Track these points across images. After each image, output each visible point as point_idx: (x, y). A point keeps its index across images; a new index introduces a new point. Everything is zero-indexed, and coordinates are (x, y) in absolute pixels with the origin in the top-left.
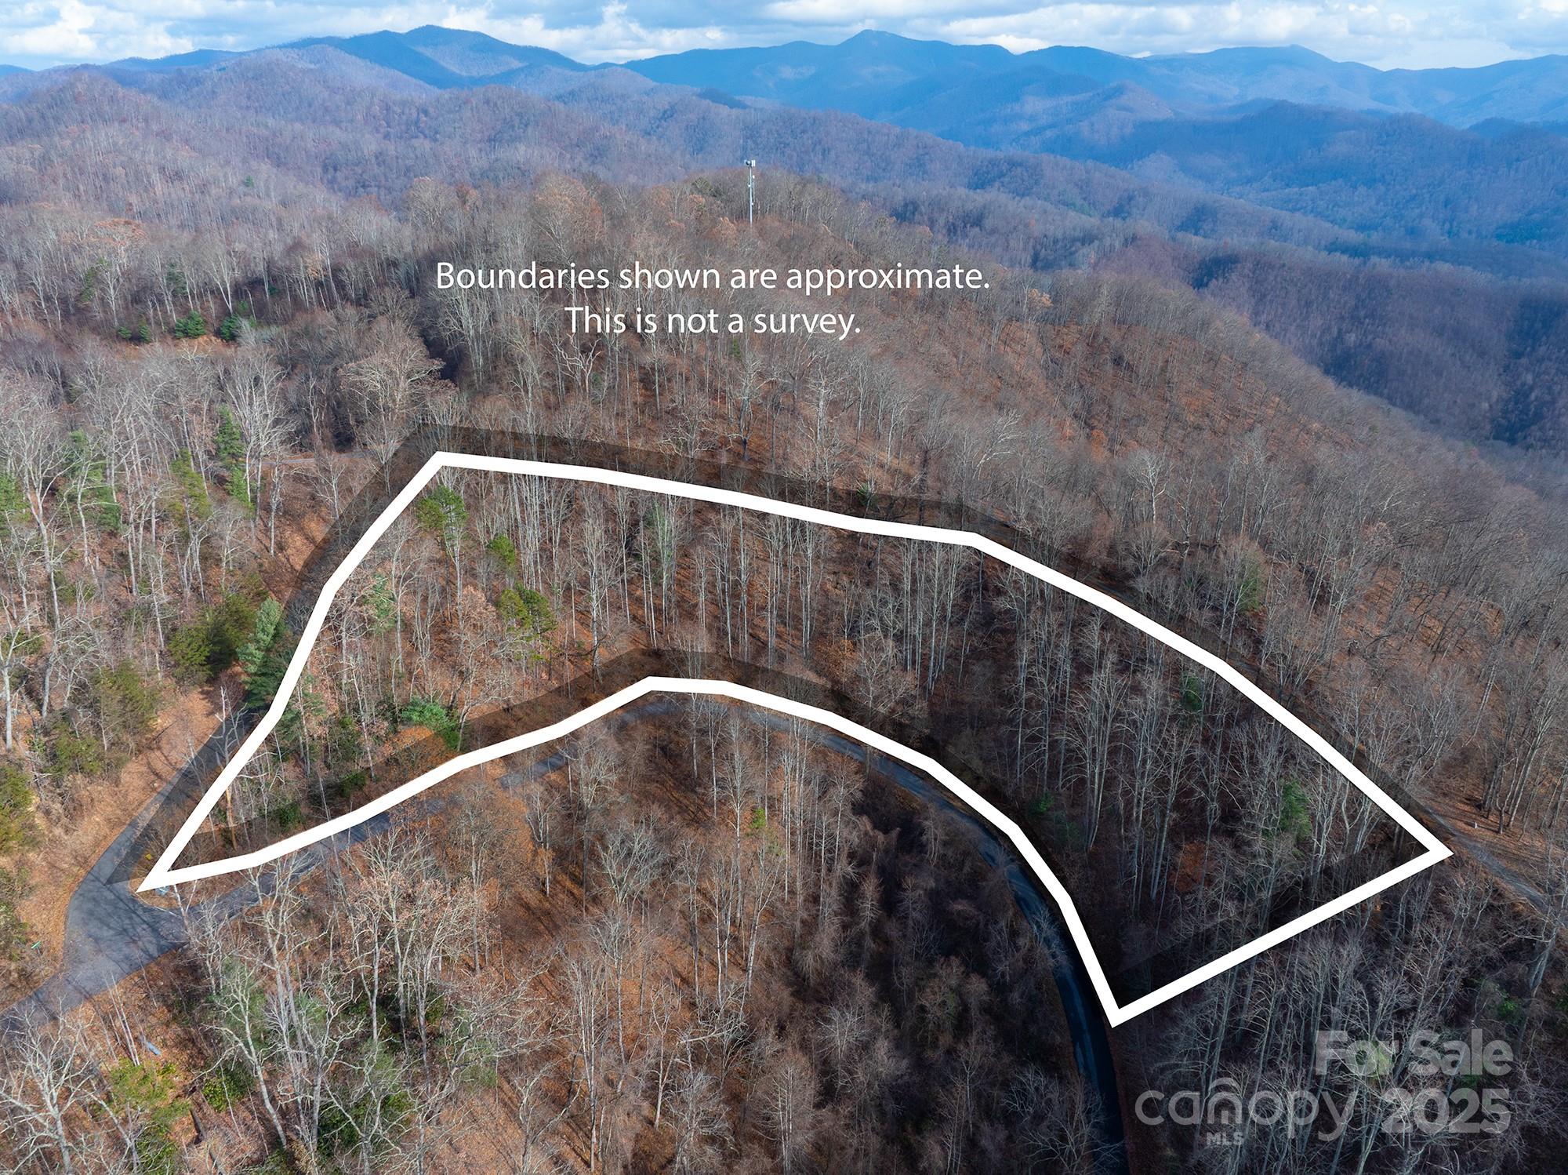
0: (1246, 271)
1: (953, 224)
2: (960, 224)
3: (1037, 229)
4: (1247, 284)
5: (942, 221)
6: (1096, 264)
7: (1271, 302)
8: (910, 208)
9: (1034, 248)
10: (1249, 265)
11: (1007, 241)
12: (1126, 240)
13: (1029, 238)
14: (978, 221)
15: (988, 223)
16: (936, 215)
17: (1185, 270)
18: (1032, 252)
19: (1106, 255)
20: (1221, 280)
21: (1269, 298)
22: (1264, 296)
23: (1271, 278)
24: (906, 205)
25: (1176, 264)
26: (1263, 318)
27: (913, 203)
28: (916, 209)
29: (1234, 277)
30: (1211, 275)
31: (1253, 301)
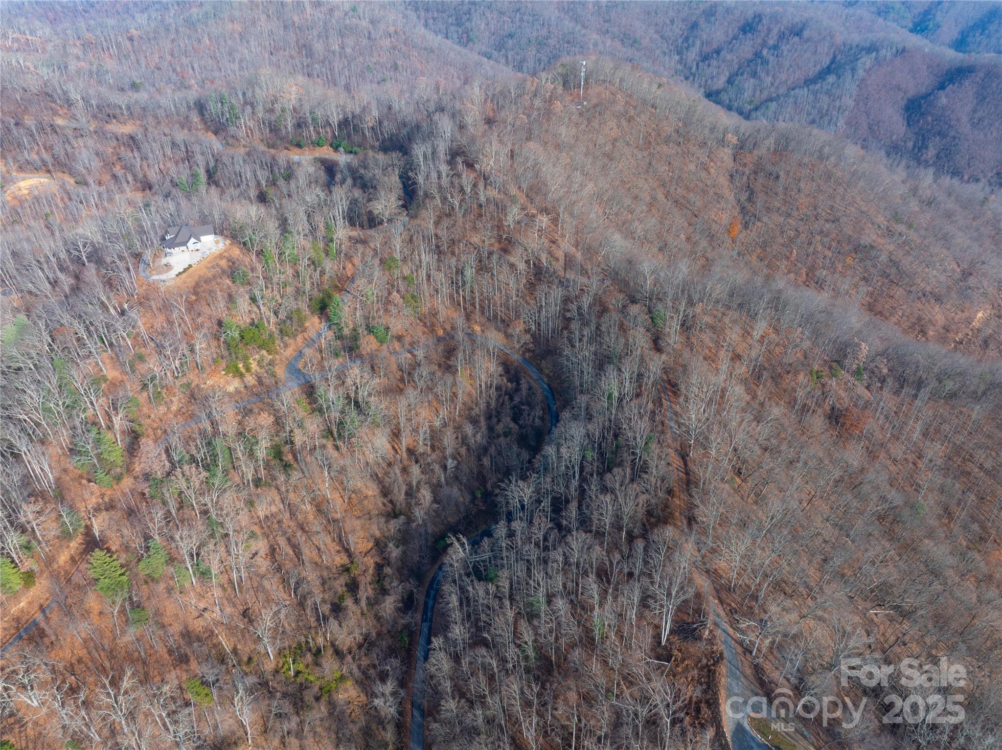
0: (978, 79)
1: (783, 33)
2: (787, 33)
3: (839, 39)
4: (975, 89)
5: (775, 31)
6: (870, 69)
7: (988, 103)
8: (757, 20)
9: (834, 53)
10: (981, 75)
11: (816, 47)
12: (897, 51)
13: (833, 45)
14: (798, 33)
15: (806, 34)
16: (772, 26)
17: (935, 75)
18: (831, 56)
19: (878, 62)
20: (956, 84)
21: (988, 100)
22: (985, 98)
23: (995, 85)
24: (754, 18)
25: (930, 70)
26: (979, 114)
27: (760, 16)
28: (760, 21)
29: (967, 83)
30: (951, 80)
31: (975, 102)
